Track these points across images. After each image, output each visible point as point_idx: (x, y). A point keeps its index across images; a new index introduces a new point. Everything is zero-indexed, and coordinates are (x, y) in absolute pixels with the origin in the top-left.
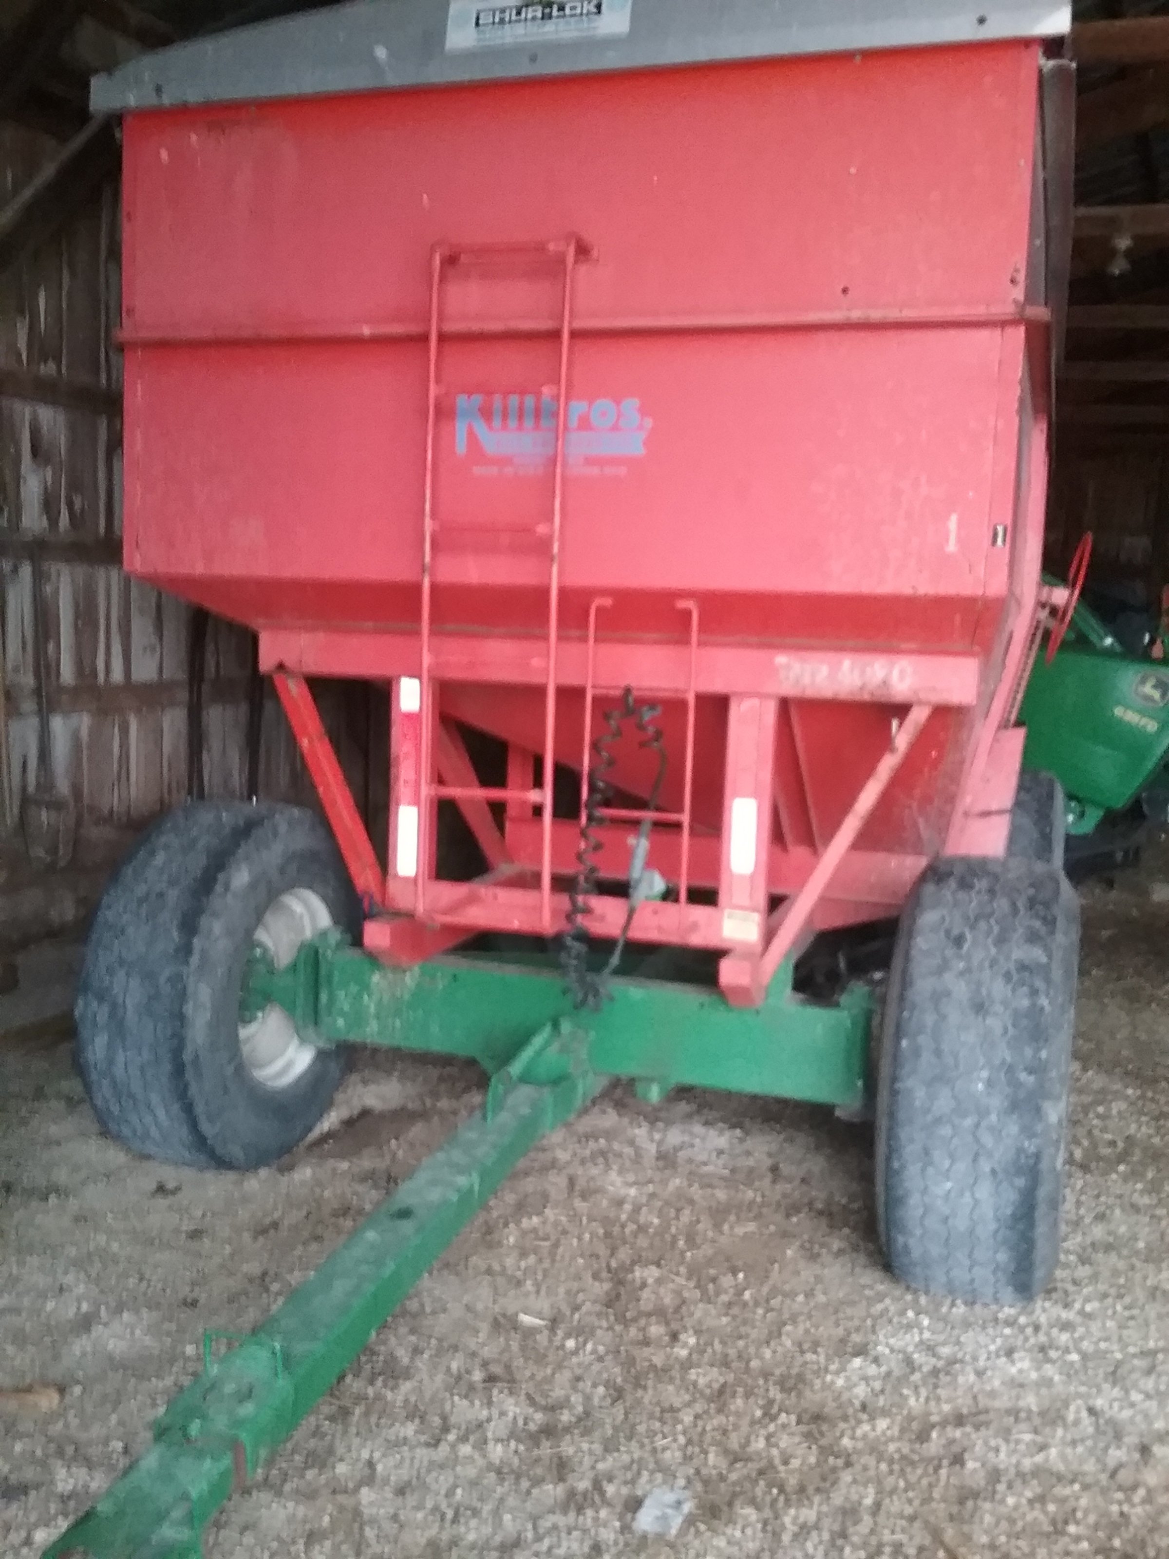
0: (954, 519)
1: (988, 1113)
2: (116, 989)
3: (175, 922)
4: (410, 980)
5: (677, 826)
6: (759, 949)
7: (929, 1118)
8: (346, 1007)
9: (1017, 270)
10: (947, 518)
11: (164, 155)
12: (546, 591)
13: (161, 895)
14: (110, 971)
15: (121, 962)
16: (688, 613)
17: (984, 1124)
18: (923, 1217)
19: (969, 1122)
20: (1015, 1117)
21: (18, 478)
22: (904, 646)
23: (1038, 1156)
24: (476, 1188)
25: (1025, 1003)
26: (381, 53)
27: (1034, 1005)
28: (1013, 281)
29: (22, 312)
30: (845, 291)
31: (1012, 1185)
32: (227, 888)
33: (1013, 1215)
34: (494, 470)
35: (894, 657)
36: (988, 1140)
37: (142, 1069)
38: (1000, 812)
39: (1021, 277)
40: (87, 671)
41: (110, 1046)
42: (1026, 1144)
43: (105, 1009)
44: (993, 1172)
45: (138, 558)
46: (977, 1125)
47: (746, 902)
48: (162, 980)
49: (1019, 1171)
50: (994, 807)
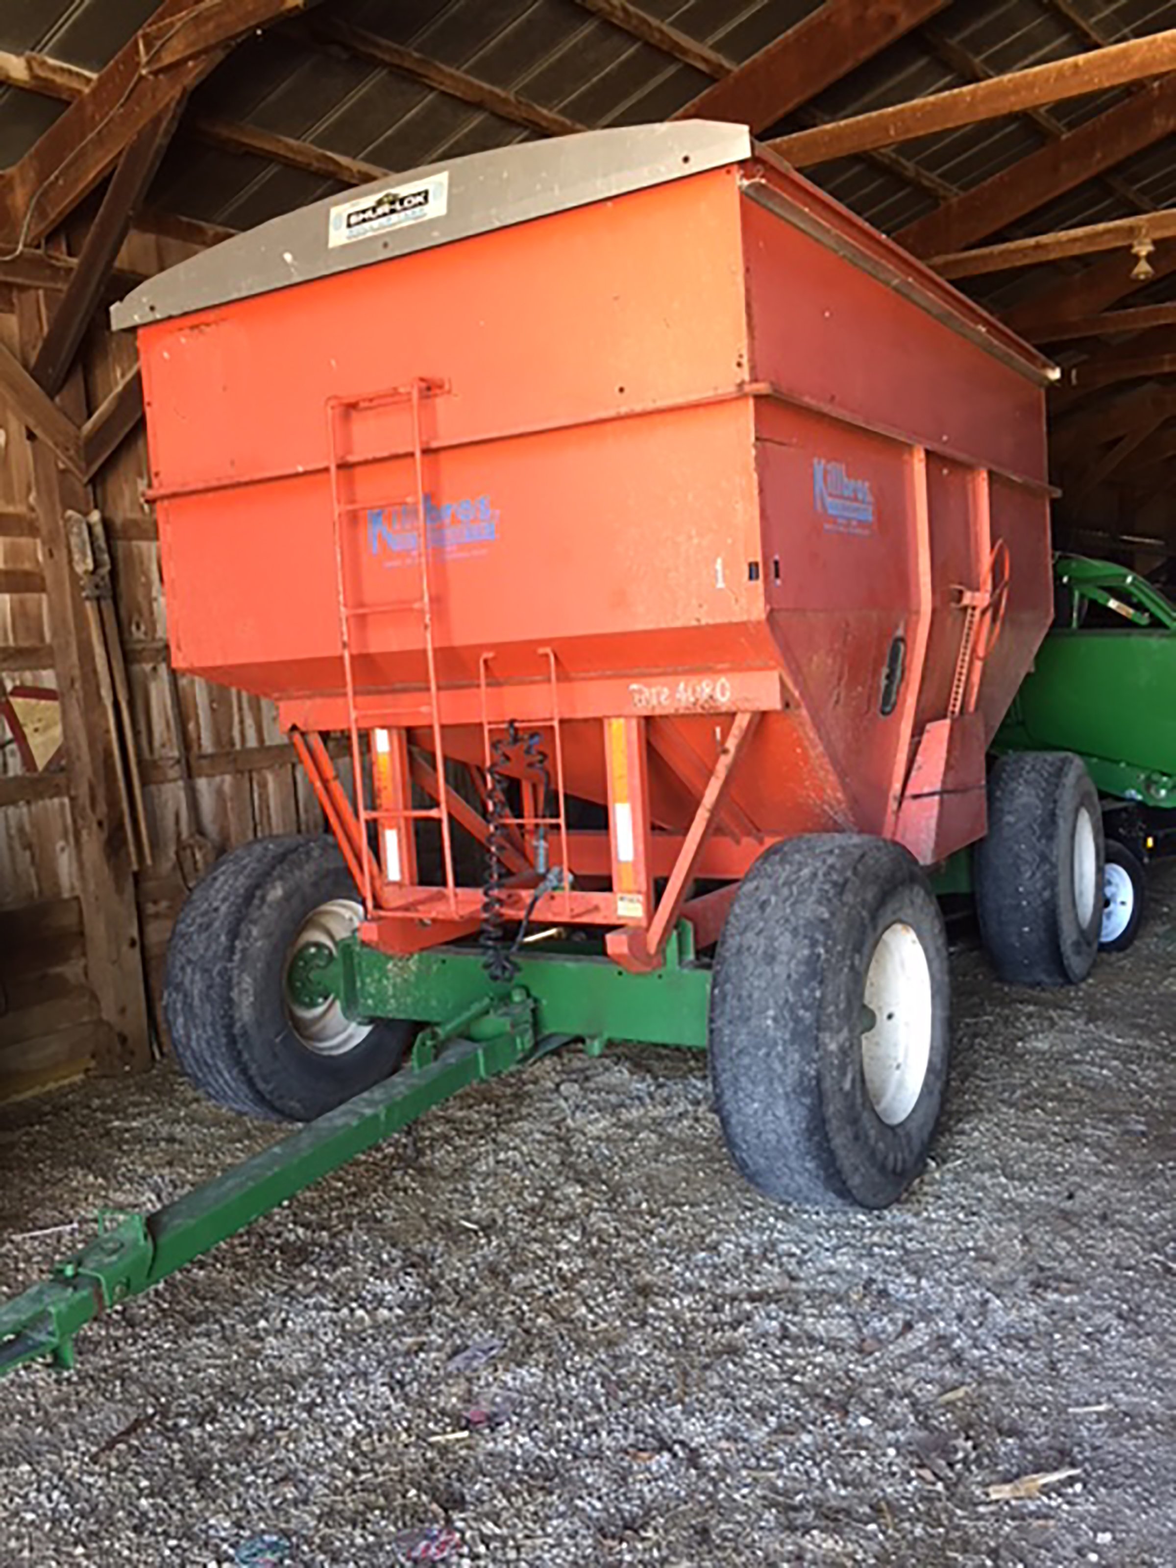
0: (719, 561)
1: (776, 1044)
2: (187, 982)
3: (226, 930)
4: (413, 965)
5: (557, 827)
6: (644, 924)
7: (735, 1050)
8: (372, 990)
9: (741, 356)
10: (714, 561)
11: (166, 355)
12: (424, 652)
13: (216, 910)
14: (183, 968)
15: (189, 961)
16: (547, 656)
17: (773, 1054)
18: (743, 1132)
19: (762, 1053)
20: (796, 1047)
21: (151, 600)
22: (720, 666)
23: (819, 1078)
24: (382, 1117)
25: (806, 952)
26: (288, 257)
27: (813, 953)
28: (739, 365)
29: (141, 476)
30: (621, 390)
31: (802, 1104)
32: (263, 899)
33: (807, 1129)
34: (397, 563)
35: (715, 677)
36: (778, 1066)
37: (208, 1043)
38: (932, 794)
39: (745, 361)
40: (225, 739)
41: (185, 1026)
42: (807, 1068)
43: (181, 997)
44: (787, 1095)
45: (180, 656)
46: (768, 1055)
47: (632, 887)
48: (215, 973)
49: (805, 1092)
50: (926, 790)
